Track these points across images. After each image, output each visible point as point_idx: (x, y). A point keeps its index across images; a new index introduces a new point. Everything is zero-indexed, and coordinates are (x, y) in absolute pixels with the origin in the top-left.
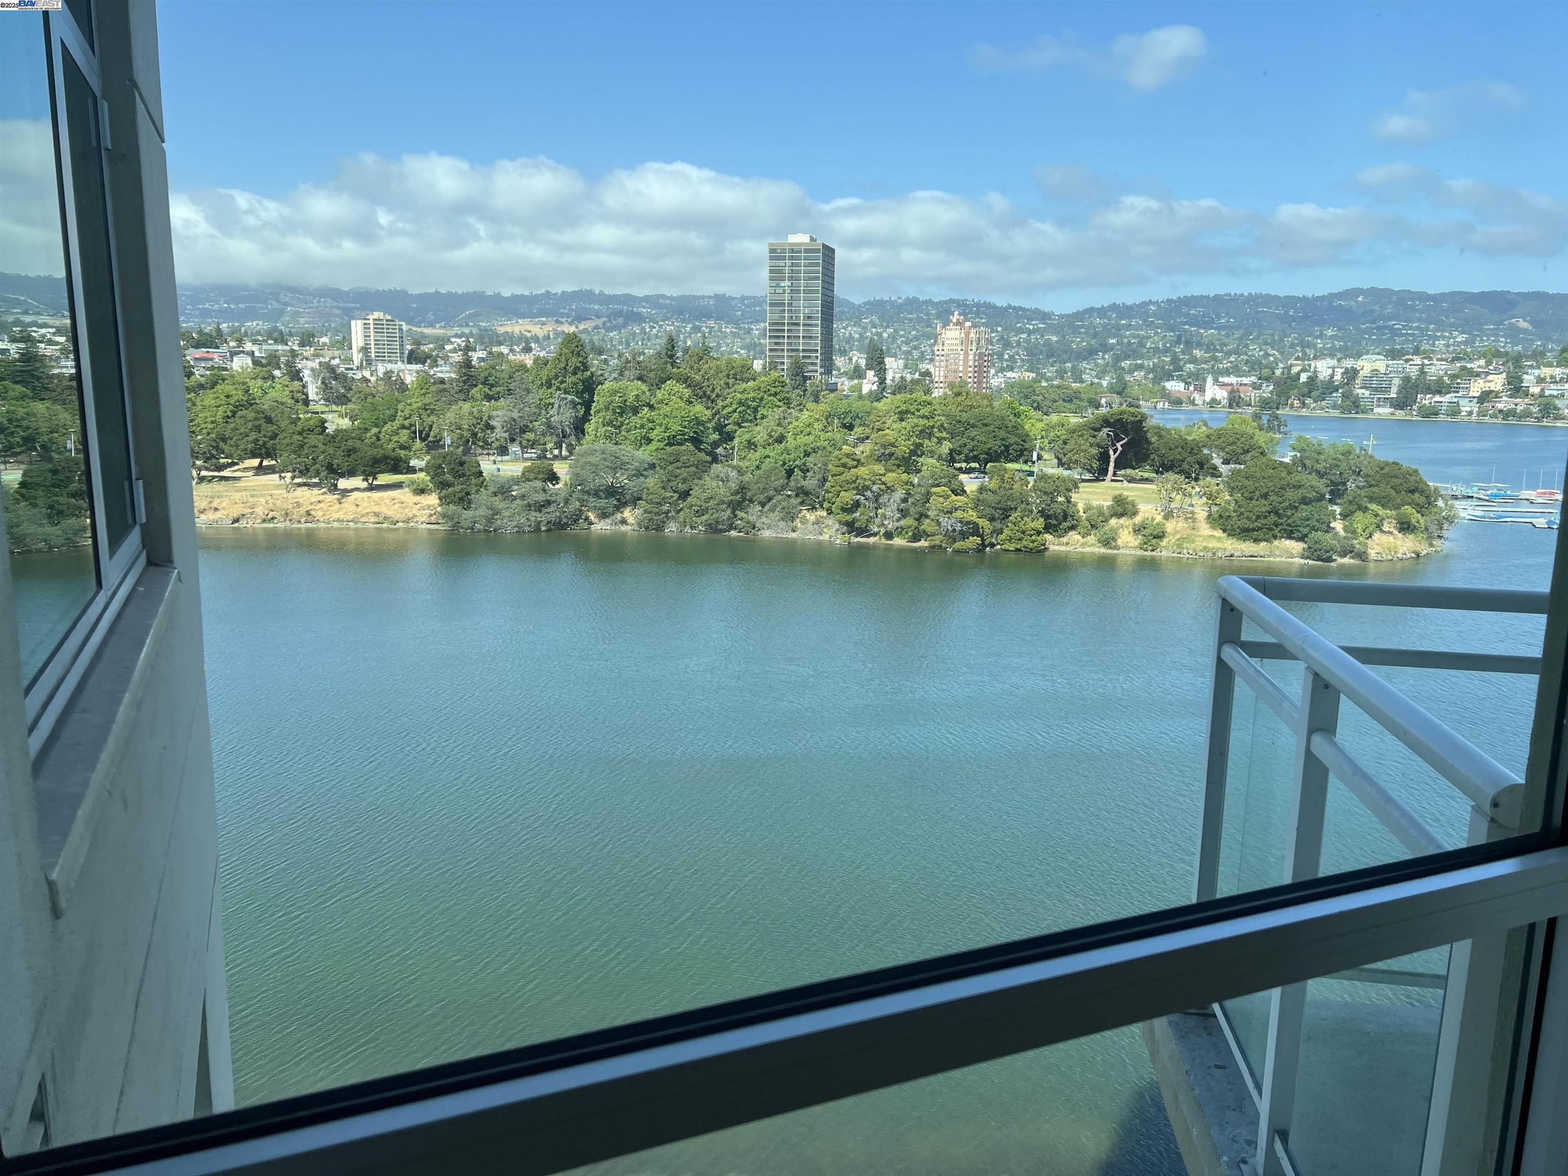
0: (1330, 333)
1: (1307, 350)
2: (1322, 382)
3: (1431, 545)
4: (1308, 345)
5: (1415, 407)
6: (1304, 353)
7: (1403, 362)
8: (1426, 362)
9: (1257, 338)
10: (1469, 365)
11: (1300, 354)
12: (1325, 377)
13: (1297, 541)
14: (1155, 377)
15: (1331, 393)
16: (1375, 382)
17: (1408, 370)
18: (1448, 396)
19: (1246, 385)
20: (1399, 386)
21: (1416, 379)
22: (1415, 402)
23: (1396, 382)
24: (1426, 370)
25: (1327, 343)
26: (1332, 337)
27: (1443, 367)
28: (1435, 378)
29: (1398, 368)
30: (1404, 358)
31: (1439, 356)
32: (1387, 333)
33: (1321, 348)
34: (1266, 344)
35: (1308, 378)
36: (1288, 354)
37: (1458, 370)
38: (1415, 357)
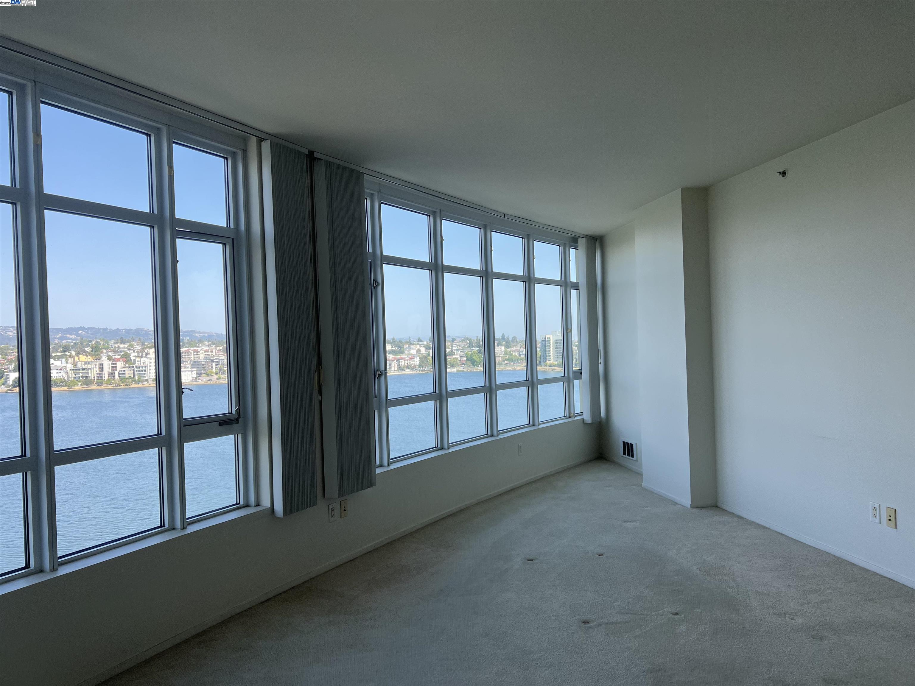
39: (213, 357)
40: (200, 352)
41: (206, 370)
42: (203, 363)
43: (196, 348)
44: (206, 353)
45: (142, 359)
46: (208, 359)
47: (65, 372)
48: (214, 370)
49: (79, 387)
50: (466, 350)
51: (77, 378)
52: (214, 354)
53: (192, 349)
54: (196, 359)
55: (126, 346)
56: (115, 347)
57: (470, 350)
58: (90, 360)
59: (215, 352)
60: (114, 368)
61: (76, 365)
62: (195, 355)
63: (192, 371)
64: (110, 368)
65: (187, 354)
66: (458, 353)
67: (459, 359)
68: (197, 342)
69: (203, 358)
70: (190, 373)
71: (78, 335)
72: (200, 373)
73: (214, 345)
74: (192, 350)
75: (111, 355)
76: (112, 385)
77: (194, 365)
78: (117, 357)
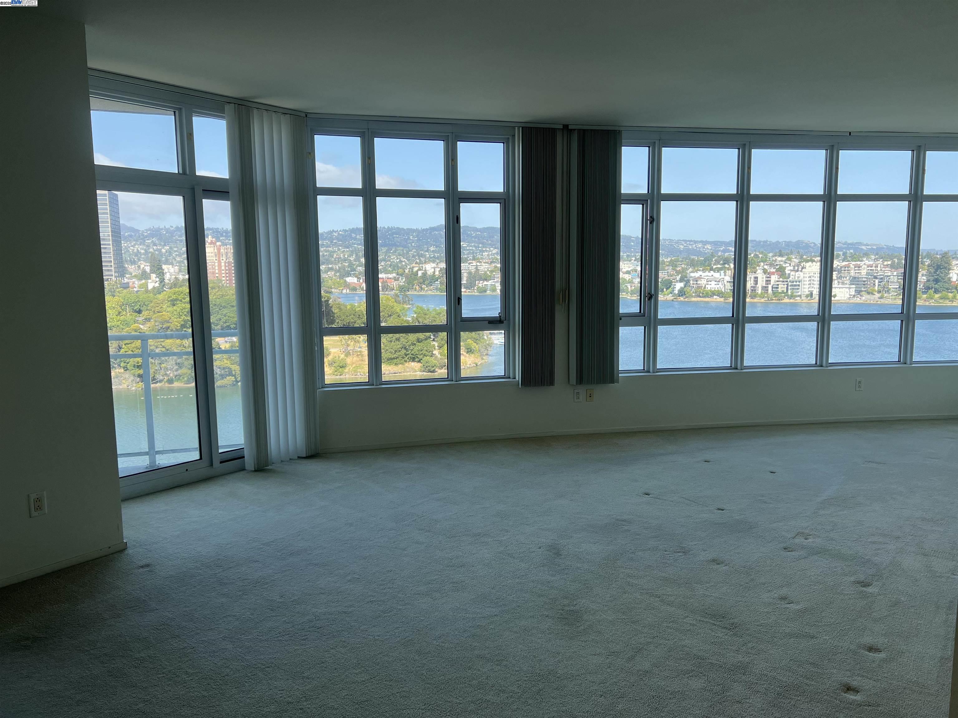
0: (432, 249)
1: (422, 258)
2: (429, 276)
3: (482, 359)
4: (422, 256)
5: (475, 288)
6: (420, 260)
7: (467, 264)
8: (478, 264)
9: (395, 252)
11: (418, 261)
12: (431, 273)
13: (417, 363)
14: (340, 275)
15: (435, 282)
17: (470, 269)
18: (490, 281)
19: (390, 278)
20: (467, 277)
21: (474, 273)
22: (475, 285)
24: (479, 268)
25: (431, 255)
26: (433, 251)
27: (486, 267)
28: (483, 272)
29: (465, 267)
30: (468, 262)
31: (484, 261)
33: (428, 257)
34: (400, 255)
35: (422, 274)
36: (412, 261)
37: (493, 268)
38: (473, 261)
39: (877, 273)
40: (862, 267)
41: (867, 287)
42: (865, 279)
43: (859, 263)
44: (870, 268)
45: (797, 273)
46: (871, 276)
47: (723, 285)
48: (876, 288)
52: (879, 270)
53: (854, 263)
54: (857, 275)
55: (784, 259)
56: (773, 260)
59: (881, 267)
60: (768, 282)
62: (856, 270)
63: (850, 288)
64: (765, 281)
65: (846, 269)
68: (862, 255)
69: (865, 274)
70: (847, 290)
72: (860, 291)
73: (881, 259)
74: (853, 265)
75: (767, 268)
76: (765, 299)
77: (853, 281)
78: (773, 270)
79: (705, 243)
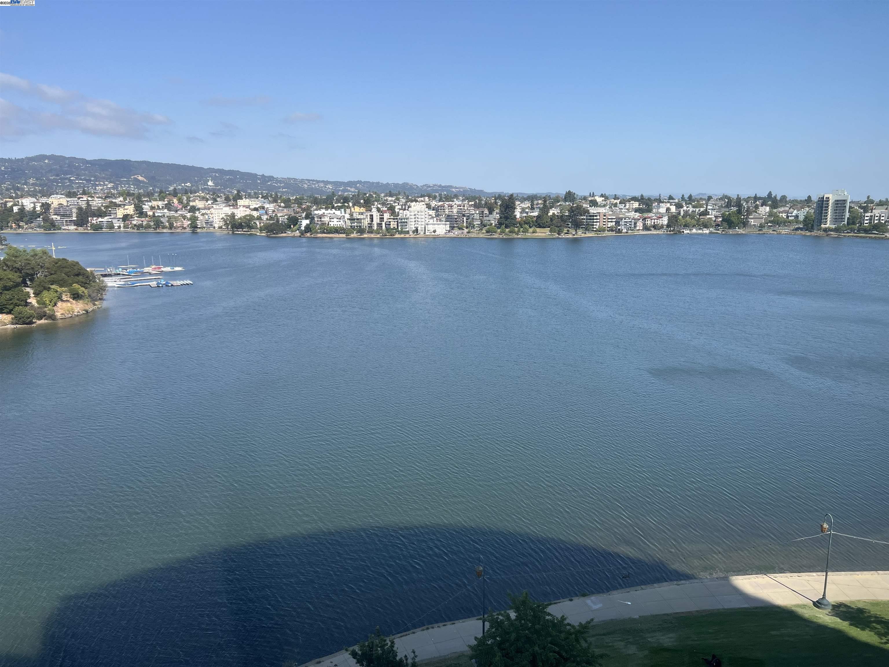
0: (31, 181)
1: (17, 192)
2: (28, 212)
3: (94, 305)
4: (19, 189)
5: (88, 225)
6: (15, 194)
7: (77, 199)
8: (90, 199)
10: (114, 201)
11: (13, 195)
12: (29, 209)
15: (35, 218)
16: (62, 211)
17: (80, 204)
18: (106, 218)
20: (77, 213)
21: (85, 209)
22: (88, 221)
23: (74, 210)
24: (91, 204)
25: (31, 188)
26: (33, 184)
27: (100, 202)
28: (96, 208)
29: (74, 202)
30: (78, 197)
31: (98, 196)
32: (67, 182)
33: (26, 191)
35: (18, 210)
37: (108, 203)
38: (84, 196)
39: (465, 212)
40: (454, 207)
41: (458, 224)
42: (456, 217)
43: (451, 203)
44: (459, 208)
45: (405, 212)
46: (460, 214)
47: (343, 221)
48: (465, 224)
49: (354, 235)
50: (723, 210)
51: (353, 227)
52: (466, 209)
53: (447, 203)
54: (450, 213)
55: (393, 199)
56: (384, 200)
57: (728, 210)
58: (363, 211)
59: (467, 207)
60: (382, 219)
61: (352, 216)
62: (449, 209)
63: (446, 224)
64: (379, 219)
65: (442, 208)
66: (713, 212)
67: (714, 219)
68: (452, 197)
69: (456, 212)
71: (356, 188)
72: (453, 227)
73: (467, 200)
74: (447, 205)
75: (380, 207)
76: (380, 235)
77: (448, 219)
78: (385, 209)
79: (326, 183)
